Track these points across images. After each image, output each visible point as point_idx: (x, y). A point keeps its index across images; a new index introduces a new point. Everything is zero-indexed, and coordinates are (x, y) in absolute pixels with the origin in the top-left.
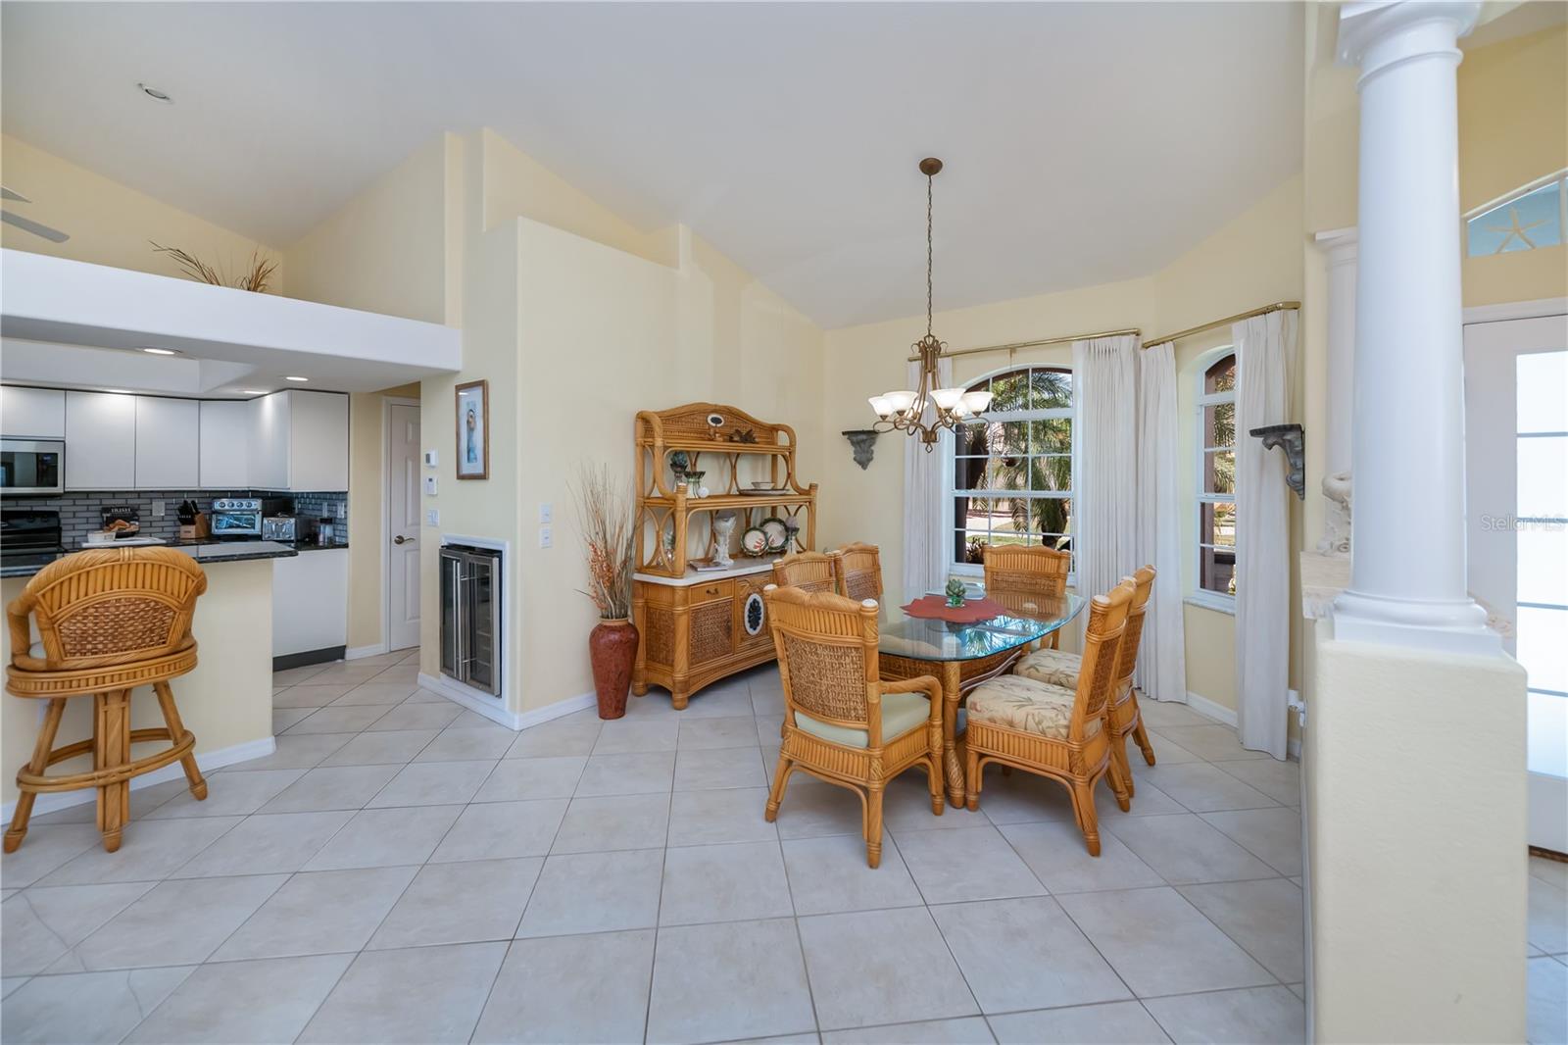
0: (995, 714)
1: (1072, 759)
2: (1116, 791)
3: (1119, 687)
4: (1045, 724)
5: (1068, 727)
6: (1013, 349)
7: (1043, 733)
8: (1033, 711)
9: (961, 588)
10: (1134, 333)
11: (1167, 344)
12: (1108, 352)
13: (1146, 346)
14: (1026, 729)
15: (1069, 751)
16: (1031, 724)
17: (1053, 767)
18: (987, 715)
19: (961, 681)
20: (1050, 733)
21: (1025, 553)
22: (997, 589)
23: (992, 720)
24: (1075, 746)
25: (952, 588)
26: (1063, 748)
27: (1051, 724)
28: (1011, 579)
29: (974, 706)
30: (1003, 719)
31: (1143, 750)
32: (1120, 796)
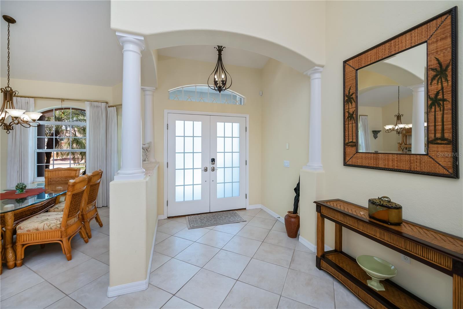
0: (29, 228)
1: (62, 233)
2: (83, 237)
3: (88, 207)
4: (51, 226)
5: (60, 224)
6: (63, 100)
7: (51, 228)
8: (47, 223)
9: (24, 185)
10: (106, 102)
11: (114, 107)
12: (98, 107)
13: (109, 107)
14: (44, 229)
15: (61, 231)
16: (46, 227)
17: (55, 239)
18: (26, 229)
19: (14, 221)
20: (53, 228)
21: (63, 170)
22: (51, 184)
23: (29, 231)
24: (63, 229)
25: (19, 186)
26: (59, 231)
27: (54, 225)
28: (57, 180)
29: (20, 228)
30: (33, 229)
31: (99, 223)
32: (85, 239)
